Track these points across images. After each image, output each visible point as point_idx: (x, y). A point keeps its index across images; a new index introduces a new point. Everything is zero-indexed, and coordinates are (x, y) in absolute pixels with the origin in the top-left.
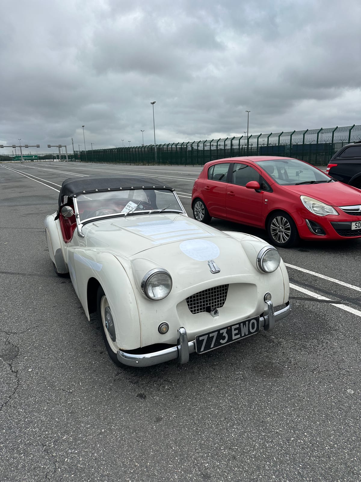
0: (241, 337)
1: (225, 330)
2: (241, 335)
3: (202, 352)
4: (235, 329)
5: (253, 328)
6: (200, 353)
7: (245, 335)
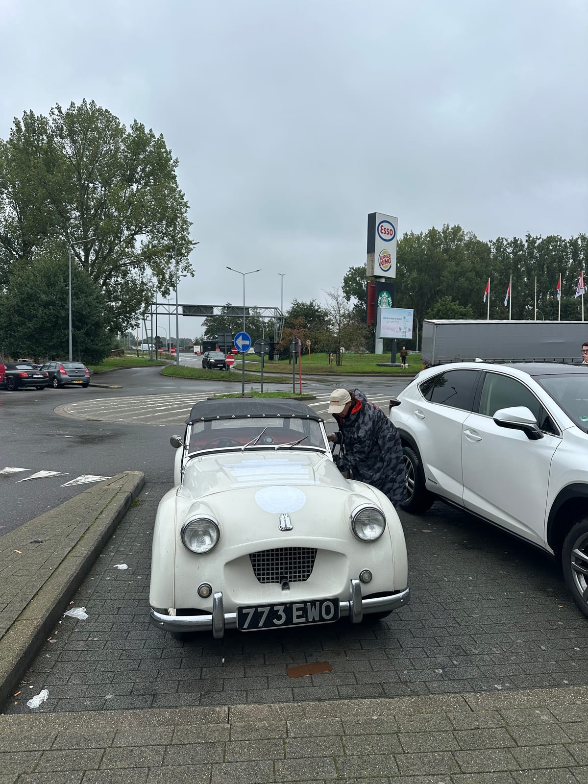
0: (307, 621)
1: (282, 608)
2: (307, 619)
3: (246, 629)
4: (298, 610)
5: (328, 613)
6: (243, 631)
7: (314, 621)
